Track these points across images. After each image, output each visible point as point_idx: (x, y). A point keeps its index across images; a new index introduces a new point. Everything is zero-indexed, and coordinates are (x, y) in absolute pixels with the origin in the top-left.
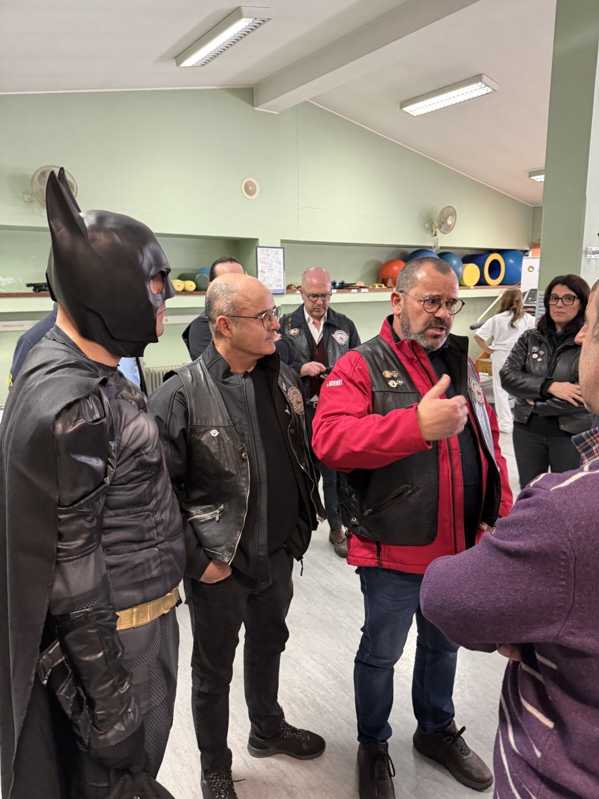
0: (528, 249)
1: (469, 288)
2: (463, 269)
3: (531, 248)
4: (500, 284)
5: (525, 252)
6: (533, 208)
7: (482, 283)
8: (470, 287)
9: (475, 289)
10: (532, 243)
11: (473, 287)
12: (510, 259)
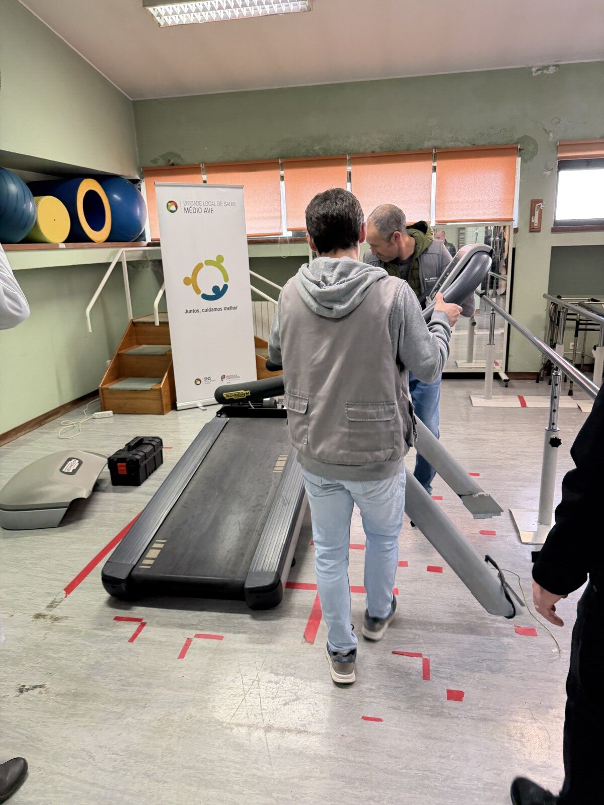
0: (138, 178)
1: (55, 247)
2: (36, 205)
3: (142, 178)
4: (107, 241)
5: (136, 182)
6: (134, 103)
7: (76, 237)
8: (58, 245)
9: (67, 249)
10: (143, 168)
11: (63, 246)
12: (115, 194)
